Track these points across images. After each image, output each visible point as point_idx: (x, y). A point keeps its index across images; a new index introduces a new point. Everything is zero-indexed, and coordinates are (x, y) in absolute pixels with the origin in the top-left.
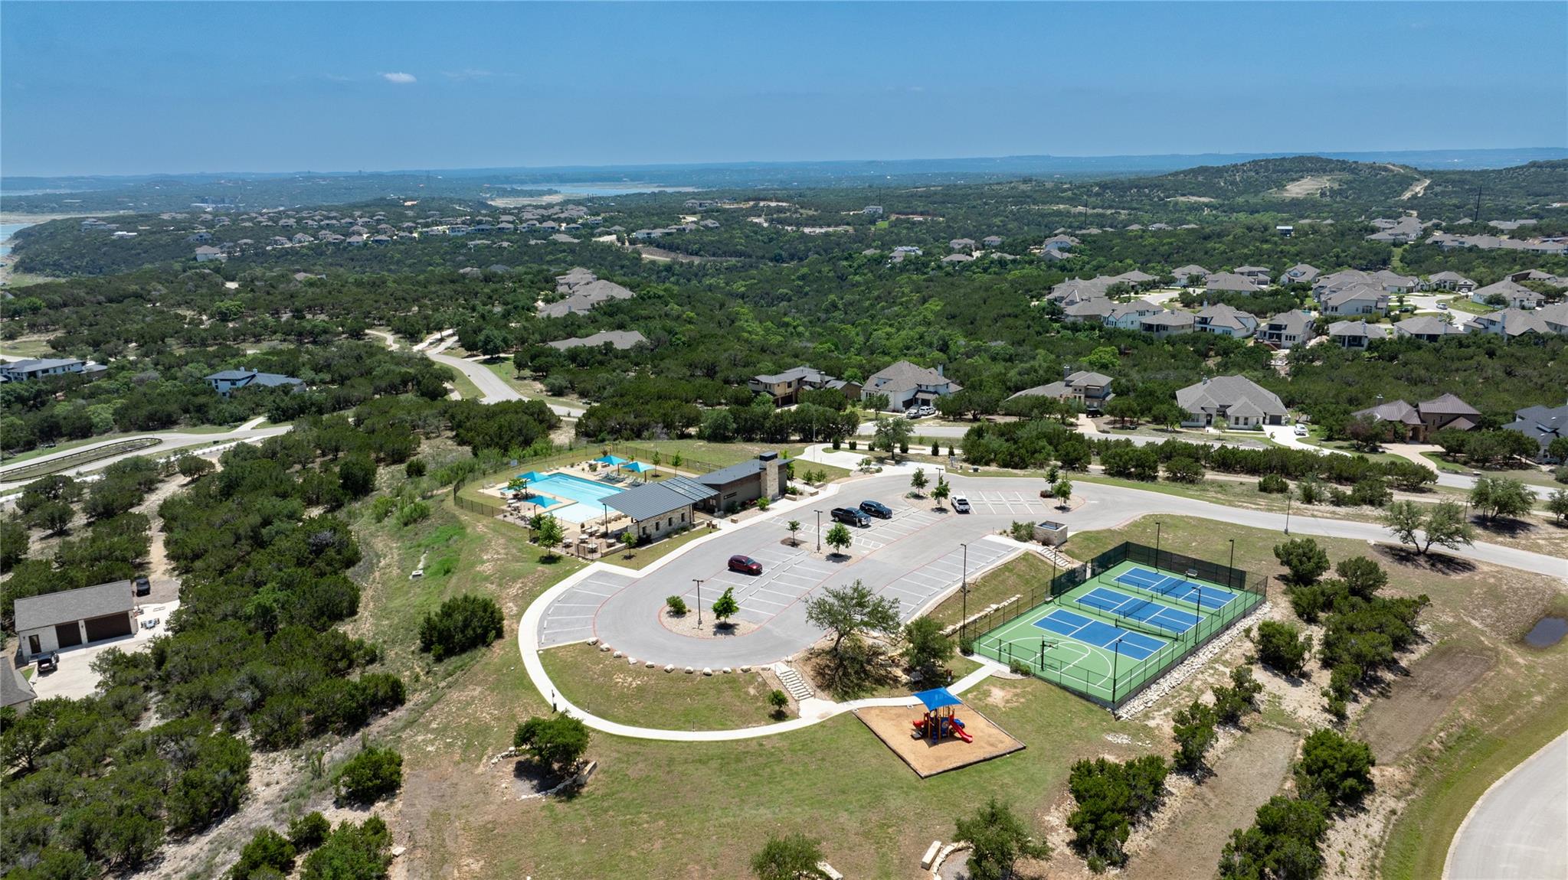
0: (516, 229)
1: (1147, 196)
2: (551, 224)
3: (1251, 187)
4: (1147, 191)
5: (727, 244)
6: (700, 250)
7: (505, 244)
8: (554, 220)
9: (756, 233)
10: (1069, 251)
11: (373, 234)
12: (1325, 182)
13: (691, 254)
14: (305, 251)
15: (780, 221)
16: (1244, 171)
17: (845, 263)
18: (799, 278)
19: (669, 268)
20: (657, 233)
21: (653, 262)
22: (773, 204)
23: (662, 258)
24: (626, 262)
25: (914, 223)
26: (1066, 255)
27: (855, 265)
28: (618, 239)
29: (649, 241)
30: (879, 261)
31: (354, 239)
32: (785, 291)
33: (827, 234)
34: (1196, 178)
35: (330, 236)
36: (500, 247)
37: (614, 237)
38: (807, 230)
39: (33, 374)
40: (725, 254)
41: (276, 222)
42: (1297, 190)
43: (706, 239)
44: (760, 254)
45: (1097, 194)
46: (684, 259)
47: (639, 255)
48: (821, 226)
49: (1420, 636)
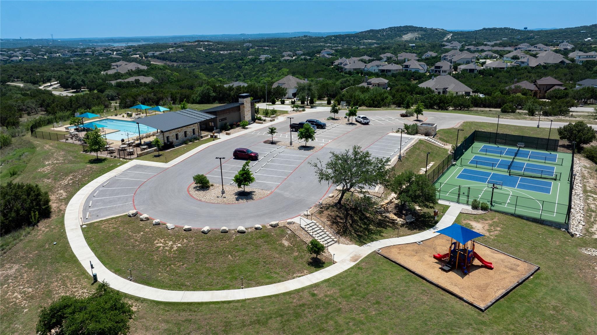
0: (93, 54)
1: (352, 40)
2: (109, 52)
3: (389, 37)
4: (352, 38)
5: (188, 58)
6: (176, 60)
7: (88, 59)
8: (110, 50)
9: (200, 53)
10: (331, 55)
11: (24, 57)
12: (416, 35)
13: (173, 62)
15: (210, 49)
16: (387, 31)
17: (240, 61)
18: (221, 68)
20: (157, 53)
22: (206, 43)
25: (265, 50)
26: (331, 56)
27: (245, 62)
28: (140, 56)
29: (154, 57)
30: (254, 60)
31: (14, 59)
32: (216, 73)
33: (230, 53)
34: (370, 34)
36: (86, 60)
37: (138, 56)
38: (222, 52)
40: (187, 61)
42: (407, 37)
43: (179, 56)
44: (202, 61)
45: (334, 40)
46: (170, 64)
47: (150, 62)
48: (227, 51)
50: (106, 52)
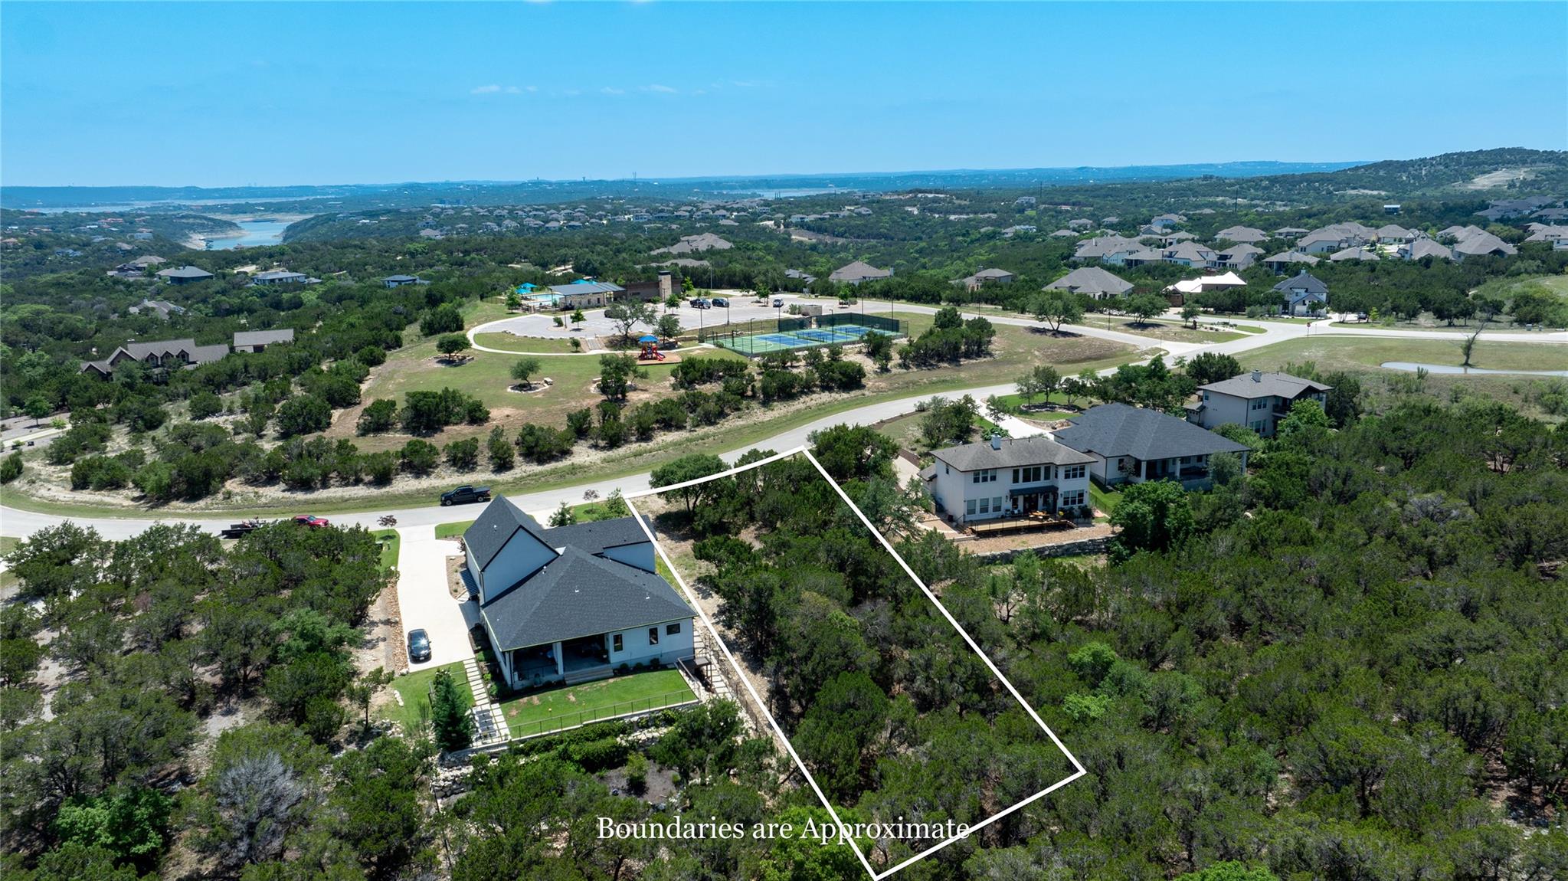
0: (691, 217)
1: (1315, 189)
2: (723, 212)
3: (1435, 180)
4: (1317, 184)
5: (872, 228)
6: (847, 232)
8: (727, 209)
9: (903, 219)
11: (569, 221)
12: (1521, 174)
13: (837, 236)
14: (509, 234)
15: (932, 211)
16: (1432, 165)
18: (916, 252)
19: (813, 247)
20: (810, 218)
21: (800, 243)
22: (930, 196)
23: (809, 239)
24: (776, 242)
25: (1061, 212)
27: (969, 240)
28: (776, 224)
29: (802, 225)
30: (991, 236)
31: (551, 224)
32: (902, 262)
33: (968, 220)
34: (1378, 172)
35: (533, 222)
36: (670, 229)
37: (772, 222)
38: (952, 217)
39: (272, 281)
40: (869, 236)
41: (491, 212)
42: (1482, 183)
43: (852, 223)
44: (902, 236)
45: (1265, 188)
46: (828, 239)
47: (790, 235)
48: (967, 214)
49: (991, 355)
50: (718, 213)
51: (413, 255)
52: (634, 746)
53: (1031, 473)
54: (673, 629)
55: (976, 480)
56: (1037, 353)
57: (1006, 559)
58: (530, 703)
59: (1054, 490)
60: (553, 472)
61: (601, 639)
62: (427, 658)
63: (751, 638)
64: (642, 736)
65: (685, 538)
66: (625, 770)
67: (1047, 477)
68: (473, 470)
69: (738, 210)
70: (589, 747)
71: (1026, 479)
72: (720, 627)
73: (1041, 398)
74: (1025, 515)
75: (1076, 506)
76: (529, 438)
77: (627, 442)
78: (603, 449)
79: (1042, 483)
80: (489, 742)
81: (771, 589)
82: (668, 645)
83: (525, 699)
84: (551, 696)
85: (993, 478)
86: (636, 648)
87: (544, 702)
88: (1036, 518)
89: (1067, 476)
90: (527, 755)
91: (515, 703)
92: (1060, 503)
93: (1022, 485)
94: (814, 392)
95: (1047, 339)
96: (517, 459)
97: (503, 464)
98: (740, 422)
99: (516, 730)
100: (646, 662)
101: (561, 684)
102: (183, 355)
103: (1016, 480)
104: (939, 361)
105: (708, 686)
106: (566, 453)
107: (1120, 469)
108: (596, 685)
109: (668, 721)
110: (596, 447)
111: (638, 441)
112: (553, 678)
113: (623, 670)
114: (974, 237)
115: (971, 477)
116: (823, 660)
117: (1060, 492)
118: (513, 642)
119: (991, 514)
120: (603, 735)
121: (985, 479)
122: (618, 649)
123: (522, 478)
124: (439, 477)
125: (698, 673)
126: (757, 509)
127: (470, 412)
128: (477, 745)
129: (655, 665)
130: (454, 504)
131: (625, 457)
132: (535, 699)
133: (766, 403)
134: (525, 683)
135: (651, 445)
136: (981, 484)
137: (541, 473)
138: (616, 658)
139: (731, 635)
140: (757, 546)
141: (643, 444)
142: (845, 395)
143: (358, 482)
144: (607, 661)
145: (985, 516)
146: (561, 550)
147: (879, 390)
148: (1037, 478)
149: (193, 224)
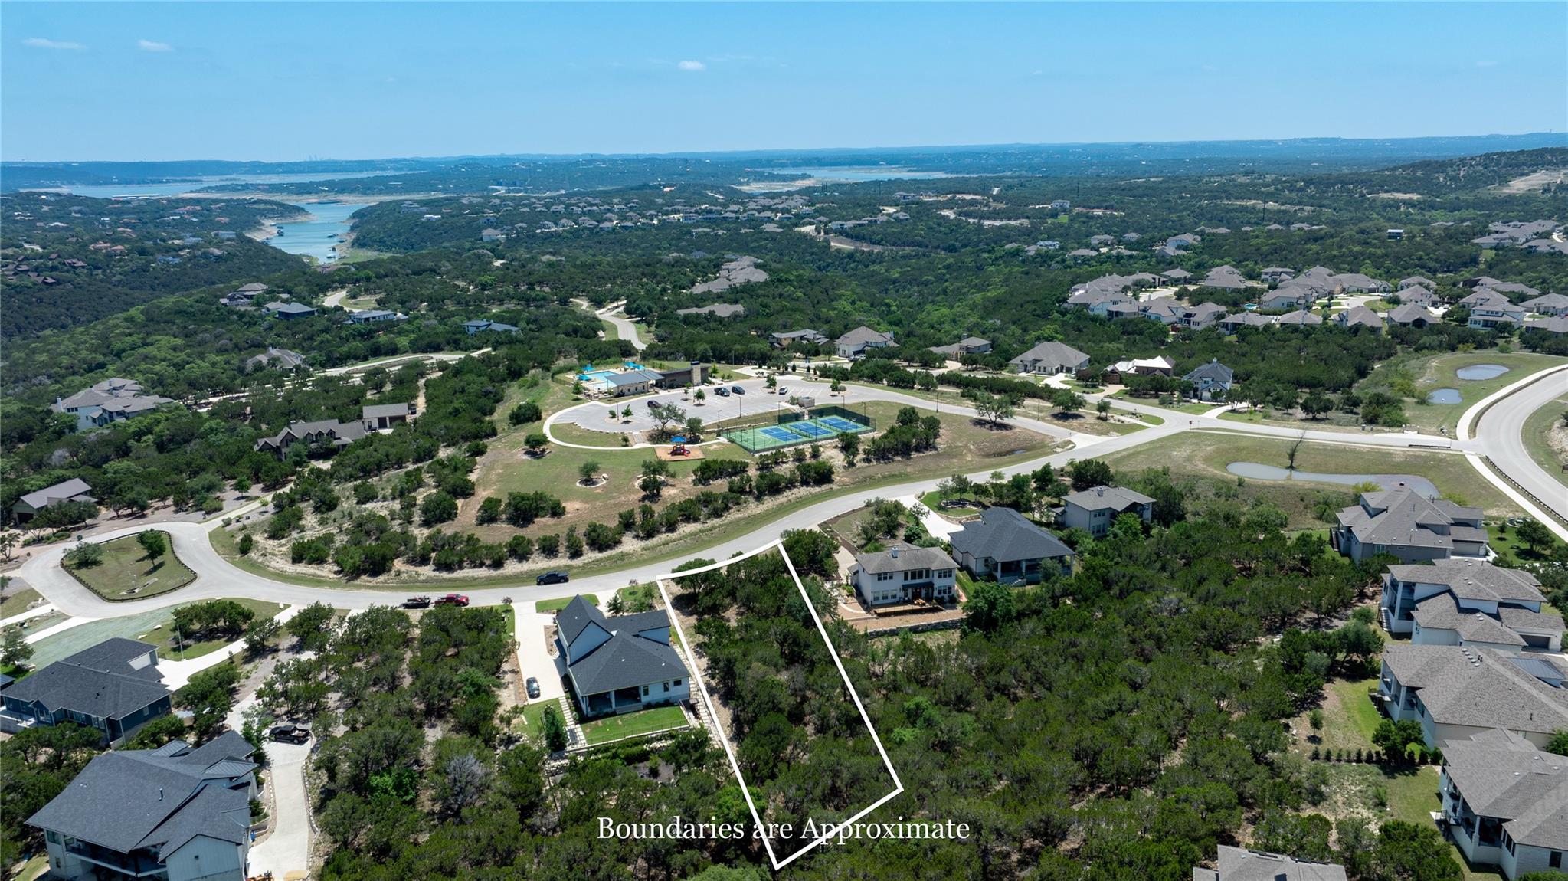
0: (737, 218)
1: (1349, 191)
2: (768, 214)
3: (1474, 182)
4: (1351, 186)
5: (907, 235)
6: (884, 240)
7: (720, 232)
8: (772, 210)
9: (939, 225)
10: (1186, 248)
11: (622, 221)
12: (1559, 176)
13: (874, 243)
14: (565, 234)
15: (968, 215)
16: (1472, 166)
17: (986, 255)
19: (851, 256)
20: (849, 224)
21: (839, 250)
22: (968, 197)
23: (847, 246)
24: (816, 250)
25: (1092, 217)
26: (1181, 252)
28: (816, 229)
29: (841, 232)
31: (605, 225)
33: (1002, 227)
34: (1415, 173)
35: (587, 222)
36: (716, 235)
37: (813, 227)
38: (986, 223)
39: (367, 319)
40: (904, 244)
41: (548, 208)
42: (1518, 186)
43: (889, 230)
44: (936, 244)
45: (1301, 190)
46: (866, 248)
47: (829, 243)
48: (1002, 219)
49: (936, 448)
50: (763, 214)
51: (484, 287)
52: (653, 751)
53: (916, 574)
54: (678, 683)
55: (879, 579)
56: (972, 447)
57: (893, 633)
58: (596, 725)
59: (930, 585)
60: (609, 558)
61: (637, 689)
62: (538, 695)
63: (725, 685)
64: (657, 745)
65: (691, 614)
66: (647, 764)
67: (927, 576)
68: (556, 556)
69: (783, 211)
70: (629, 750)
71: (913, 577)
72: (707, 678)
73: (956, 497)
74: (911, 602)
75: (946, 596)
76: (593, 534)
77: (659, 532)
78: (643, 539)
79: (924, 580)
80: (576, 747)
81: (736, 660)
82: (674, 692)
83: (594, 723)
84: (608, 721)
85: (891, 578)
86: (656, 694)
87: (604, 725)
88: (918, 604)
89: (940, 577)
90: (596, 754)
91: (588, 724)
92: (936, 594)
93: (910, 582)
94: (795, 487)
95: (984, 431)
96: (586, 548)
97: (576, 553)
98: (739, 515)
99: (590, 741)
100: (662, 701)
101: (614, 714)
102: (331, 433)
103: (906, 578)
104: (894, 455)
105: (697, 715)
106: (618, 543)
107: (986, 566)
108: (634, 715)
109: (672, 737)
110: (637, 537)
111: (667, 531)
112: (609, 710)
113: (648, 706)
114: (997, 254)
115: (876, 577)
116: (759, 705)
117: (935, 586)
118: (588, 691)
119: (890, 600)
120: (636, 744)
121: (885, 578)
122: (646, 692)
123: (589, 563)
124: (534, 562)
125: (692, 708)
126: (740, 594)
127: (552, 508)
128: (569, 748)
129: (667, 703)
130: (545, 584)
131: (657, 546)
132: (600, 722)
133: (759, 498)
134: (594, 713)
135: (675, 535)
136: (883, 582)
137: (601, 560)
138: (645, 699)
139: (713, 683)
140: (733, 624)
141: (670, 535)
142: (818, 489)
143: (482, 565)
144: (640, 701)
145: (885, 601)
146: (614, 633)
147: (844, 484)
148: (920, 576)
149: (264, 210)
